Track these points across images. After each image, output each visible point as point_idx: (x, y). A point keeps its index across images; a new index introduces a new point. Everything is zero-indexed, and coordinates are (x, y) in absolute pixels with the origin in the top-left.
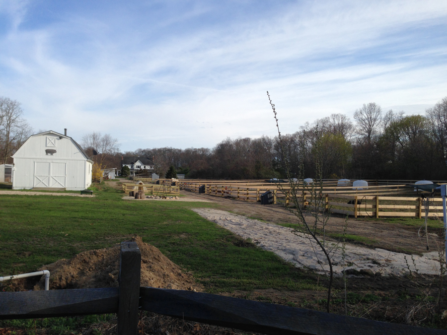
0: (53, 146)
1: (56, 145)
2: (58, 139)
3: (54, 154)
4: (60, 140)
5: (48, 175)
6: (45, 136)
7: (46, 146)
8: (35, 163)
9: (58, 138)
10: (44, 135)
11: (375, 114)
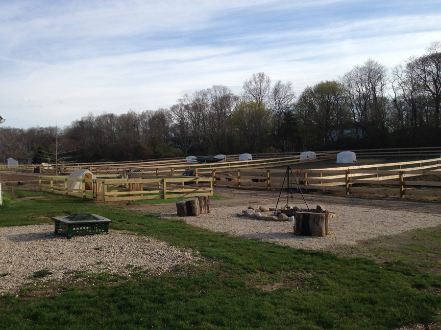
11: (264, 84)
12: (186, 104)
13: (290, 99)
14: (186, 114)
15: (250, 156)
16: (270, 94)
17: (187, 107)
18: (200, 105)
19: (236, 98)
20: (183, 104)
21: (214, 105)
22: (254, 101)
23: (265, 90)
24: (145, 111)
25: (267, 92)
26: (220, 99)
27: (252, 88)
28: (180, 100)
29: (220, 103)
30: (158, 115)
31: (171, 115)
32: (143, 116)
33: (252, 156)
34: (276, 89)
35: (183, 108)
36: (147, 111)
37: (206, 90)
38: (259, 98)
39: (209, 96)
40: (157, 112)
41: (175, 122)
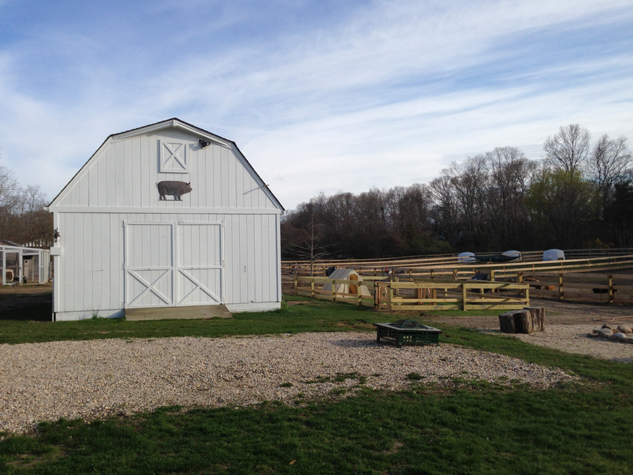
0: (179, 169)
1: (190, 167)
2: (195, 149)
3: (185, 197)
4: (202, 152)
5: (169, 266)
6: (154, 138)
7: (159, 171)
8: (128, 228)
9: (195, 143)
10: (150, 134)
11: (579, 141)
12: (454, 176)
13: (623, 164)
14: (453, 191)
15: (561, 253)
16: (589, 156)
17: (454, 181)
18: (474, 177)
19: (532, 165)
20: (448, 177)
21: (497, 177)
22: (562, 168)
23: (580, 152)
24: (393, 189)
25: (584, 154)
26: (507, 168)
27: (558, 149)
28: (444, 171)
29: (506, 174)
30: (412, 193)
31: (430, 193)
32: (391, 195)
33: (565, 252)
34: (599, 149)
35: (449, 182)
36: (396, 188)
37: (484, 155)
38: (571, 163)
39: (488, 163)
40: (410, 188)
41: (438, 202)
